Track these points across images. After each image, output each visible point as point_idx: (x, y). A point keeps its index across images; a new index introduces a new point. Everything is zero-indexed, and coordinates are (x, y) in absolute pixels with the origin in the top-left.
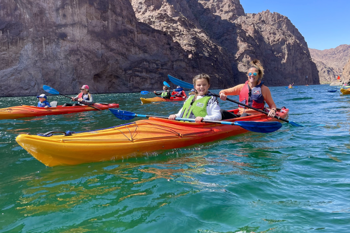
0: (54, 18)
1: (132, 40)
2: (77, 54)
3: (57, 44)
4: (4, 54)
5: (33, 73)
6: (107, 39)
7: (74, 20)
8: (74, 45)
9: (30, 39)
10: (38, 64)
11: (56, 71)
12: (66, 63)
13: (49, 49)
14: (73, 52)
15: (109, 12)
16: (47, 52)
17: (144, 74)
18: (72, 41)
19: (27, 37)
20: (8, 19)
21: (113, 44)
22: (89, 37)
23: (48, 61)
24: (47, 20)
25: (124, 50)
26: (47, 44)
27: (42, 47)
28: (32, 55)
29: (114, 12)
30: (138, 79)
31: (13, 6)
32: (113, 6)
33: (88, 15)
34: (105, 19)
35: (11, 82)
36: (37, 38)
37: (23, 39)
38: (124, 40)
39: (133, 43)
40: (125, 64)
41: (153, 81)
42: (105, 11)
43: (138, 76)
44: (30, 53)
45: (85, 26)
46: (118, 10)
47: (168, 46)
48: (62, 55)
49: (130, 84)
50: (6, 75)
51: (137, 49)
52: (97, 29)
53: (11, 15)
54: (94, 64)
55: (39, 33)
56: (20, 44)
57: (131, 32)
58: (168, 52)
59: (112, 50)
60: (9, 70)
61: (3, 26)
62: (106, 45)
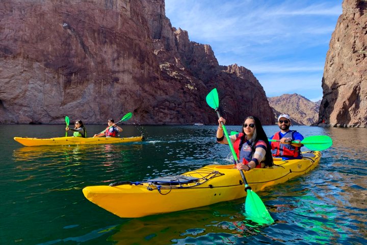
0: (110, 66)
1: (159, 85)
2: (125, 94)
3: (112, 85)
4: (73, 91)
5: (92, 106)
6: (143, 83)
7: (124, 68)
8: (123, 87)
9: (93, 81)
10: (97, 100)
11: (109, 106)
12: (117, 100)
13: (105, 89)
14: (123, 92)
15: (145, 64)
16: (104, 91)
17: (166, 111)
18: (122, 84)
19: (92, 79)
20: (79, 65)
21: (147, 87)
22: (133, 81)
23: (104, 97)
24: (106, 67)
25: (154, 92)
26: (104, 85)
27: (101, 88)
28: (93, 92)
29: (148, 63)
30: (162, 114)
31: (83, 55)
32: (148, 59)
33: (133, 64)
34: (142, 68)
35: (76, 113)
36: (98, 80)
37: (88, 81)
38: (153, 85)
39: (159, 87)
40: (154, 103)
41: (172, 116)
42: (143, 63)
43: (162, 112)
44: (92, 91)
45: (131, 73)
46: (151, 62)
47: (182, 91)
48: (115, 94)
49: (156, 118)
50: (72, 107)
51: (162, 92)
52: (138, 76)
53: (81, 62)
54: (135, 101)
55: (100, 76)
56: (85, 84)
57: (158, 79)
58: (182, 95)
59: (146, 92)
60: (74, 103)
61: (76, 70)
62: (142, 88)
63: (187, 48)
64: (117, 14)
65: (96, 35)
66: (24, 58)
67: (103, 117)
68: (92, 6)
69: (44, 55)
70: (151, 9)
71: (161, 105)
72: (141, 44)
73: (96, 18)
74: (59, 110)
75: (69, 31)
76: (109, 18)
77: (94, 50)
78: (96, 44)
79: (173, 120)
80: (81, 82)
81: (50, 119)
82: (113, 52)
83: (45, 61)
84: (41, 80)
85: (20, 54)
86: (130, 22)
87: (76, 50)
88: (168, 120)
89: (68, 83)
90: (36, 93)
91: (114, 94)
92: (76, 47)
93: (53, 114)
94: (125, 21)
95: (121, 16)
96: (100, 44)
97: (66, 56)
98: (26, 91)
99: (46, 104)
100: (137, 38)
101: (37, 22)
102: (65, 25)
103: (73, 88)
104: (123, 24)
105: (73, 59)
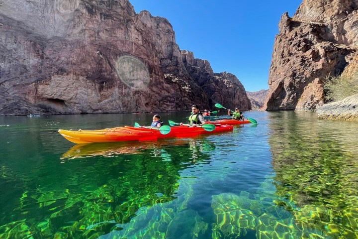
1: (163, 87)
2: (139, 93)
3: (130, 89)
4: (105, 93)
5: (118, 102)
6: (152, 86)
9: (117, 86)
10: (121, 98)
11: (128, 101)
12: (134, 98)
14: (137, 92)
15: (153, 74)
16: (125, 92)
17: (168, 103)
20: (108, 77)
21: (154, 89)
23: (125, 96)
25: (159, 92)
26: (125, 89)
27: (123, 90)
29: (155, 73)
30: (165, 105)
31: (110, 71)
32: (155, 70)
34: (151, 77)
35: (108, 106)
36: (120, 86)
37: (114, 86)
38: (159, 87)
39: (163, 88)
40: (159, 98)
41: (172, 107)
42: (151, 73)
44: (117, 92)
46: (157, 72)
47: (179, 90)
49: (161, 108)
50: (105, 103)
51: (165, 91)
53: (109, 75)
54: (146, 98)
56: (113, 88)
57: (163, 83)
58: (180, 93)
59: (154, 91)
60: (107, 100)
61: (106, 80)
62: (151, 89)
63: (193, 63)
64: (132, 43)
66: (74, 74)
67: (125, 109)
68: (116, 39)
69: (85, 72)
71: (165, 99)
72: (149, 61)
73: (118, 46)
74: (98, 105)
75: (101, 56)
76: (127, 46)
79: (173, 109)
80: (110, 87)
81: (92, 111)
83: (87, 75)
84: (85, 87)
85: (71, 72)
86: (142, 48)
87: (106, 68)
88: (170, 109)
89: (101, 89)
90: (83, 95)
91: (131, 94)
92: (106, 66)
93: (94, 108)
94: (138, 47)
95: (135, 44)
97: (100, 72)
98: (77, 94)
99: (89, 101)
100: (146, 57)
101: (81, 51)
102: (98, 52)
103: (105, 91)
104: (136, 49)
105: (104, 73)
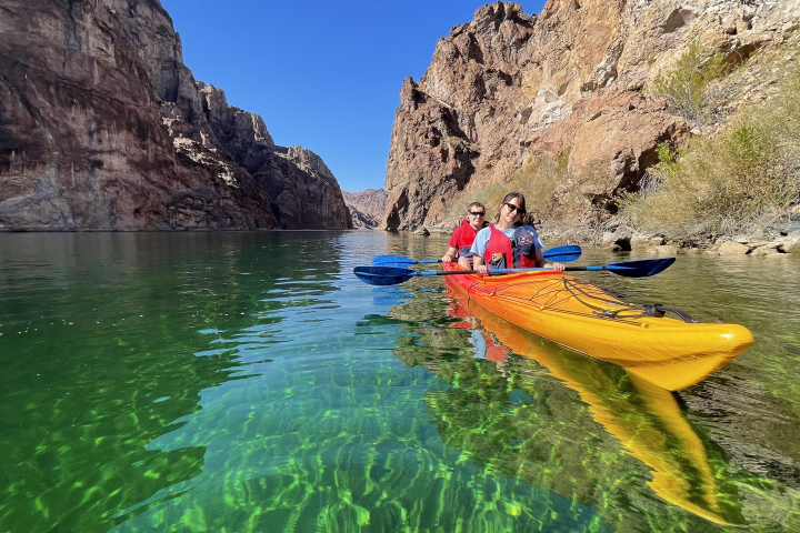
0: (85, 141)
1: (174, 173)
2: (117, 186)
3: (92, 173)
4: (15, 179)
5: (57, 204)
6: (147, 170)
7: (111, 147)
8: (112, 176)
9: (54, 164)
10: (66, 194)
11: (89, 203)
12: (103, 195)
13: (79, 177)
14: (111, 183)
15: (149, 141)
16: (76, 181)
17: (188, 211)
18: (110, 171)
19: (51, 160)
20: (23, 137)
21: (153, 176)
22: (128, 167)
23: (78, 191)
24: (78, 142)
25: (166, 184)
26: (77, 171)
27: (70, 175)
28: (57, 182)
29: (154, 141)
30: (181, 215)
31: (30, 122)
32: (153, 133)
33: (128, 142)
34: (145, 147)
35: (25, 214)
36: (64, 163)
37: (44, 164)
38: (165, 172)
39: (174, 176)
40: (165, 198)
41: (198, 219)
42: (145, 139)
43: (182, 213)
44: (53, 180)
45: (124, 155)
46: (158, 139)
47: (212, 182)
49: (172, 221)
50: (16, 205)
51: (180, 183)
52: (136, 159)
53: (26, 132)
54: (135, 198)
55: (67, 158)
56: (39, 169)
57: (172, 164)
58: (213, 189)
59: (153, 183)
60: (20, 198)
61: (17, 146)
62: (146, 177)
64: (92, 60)
65: (52, 90)
67: (79, 221)
68: (38, 40)
70: (157, 49)
71: (179, 202)
72: (138, 111)
73: (49, 61)
76: (75, 65)
77: (51, 115)
78: (53, 105)
79: (201, 224)
80: (31, 165)
82: (89, 121)
86: (117, 75)
87: (14, 112)
88: (192, 223)
89: (3, 166)
91: (97, 186)
92: (13, 108)
94: (106, 72)
95: (98, 63)
96: (63, 106)
100: (131, 101)
103: (15, 174)
104: (103, 77)
105: (9, 127)
